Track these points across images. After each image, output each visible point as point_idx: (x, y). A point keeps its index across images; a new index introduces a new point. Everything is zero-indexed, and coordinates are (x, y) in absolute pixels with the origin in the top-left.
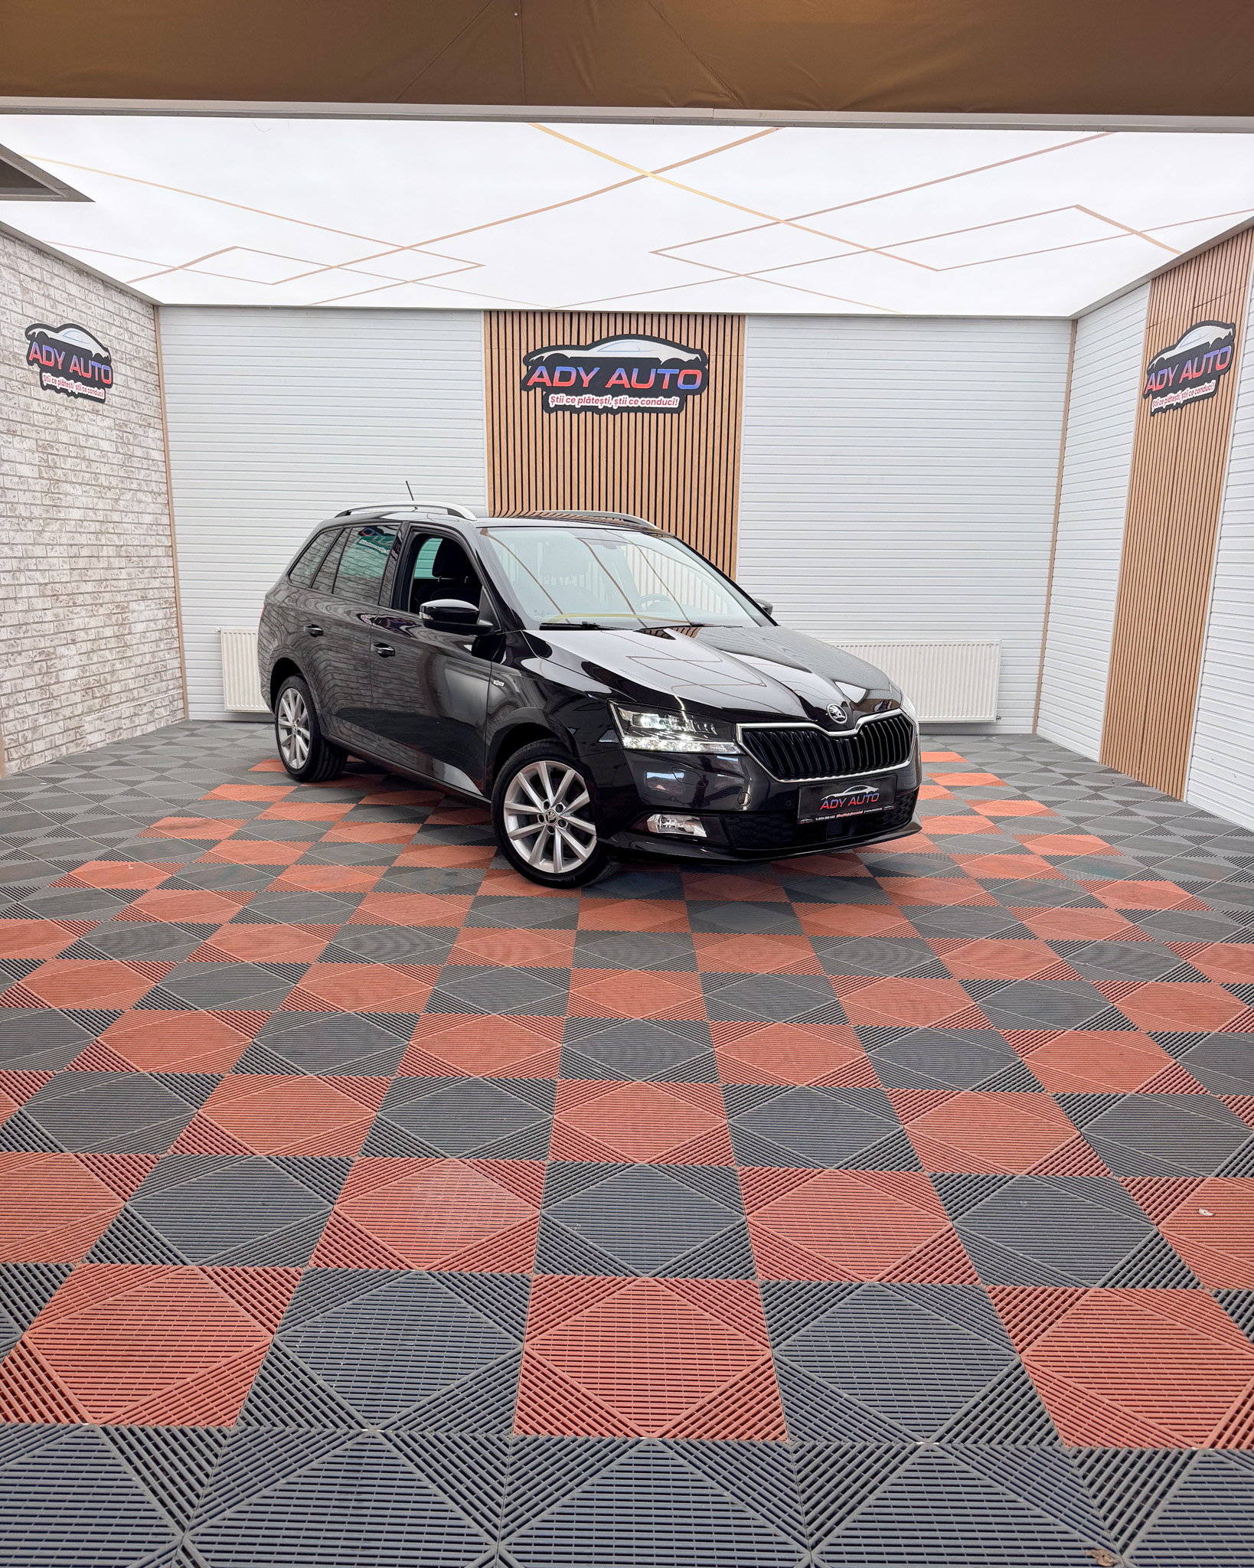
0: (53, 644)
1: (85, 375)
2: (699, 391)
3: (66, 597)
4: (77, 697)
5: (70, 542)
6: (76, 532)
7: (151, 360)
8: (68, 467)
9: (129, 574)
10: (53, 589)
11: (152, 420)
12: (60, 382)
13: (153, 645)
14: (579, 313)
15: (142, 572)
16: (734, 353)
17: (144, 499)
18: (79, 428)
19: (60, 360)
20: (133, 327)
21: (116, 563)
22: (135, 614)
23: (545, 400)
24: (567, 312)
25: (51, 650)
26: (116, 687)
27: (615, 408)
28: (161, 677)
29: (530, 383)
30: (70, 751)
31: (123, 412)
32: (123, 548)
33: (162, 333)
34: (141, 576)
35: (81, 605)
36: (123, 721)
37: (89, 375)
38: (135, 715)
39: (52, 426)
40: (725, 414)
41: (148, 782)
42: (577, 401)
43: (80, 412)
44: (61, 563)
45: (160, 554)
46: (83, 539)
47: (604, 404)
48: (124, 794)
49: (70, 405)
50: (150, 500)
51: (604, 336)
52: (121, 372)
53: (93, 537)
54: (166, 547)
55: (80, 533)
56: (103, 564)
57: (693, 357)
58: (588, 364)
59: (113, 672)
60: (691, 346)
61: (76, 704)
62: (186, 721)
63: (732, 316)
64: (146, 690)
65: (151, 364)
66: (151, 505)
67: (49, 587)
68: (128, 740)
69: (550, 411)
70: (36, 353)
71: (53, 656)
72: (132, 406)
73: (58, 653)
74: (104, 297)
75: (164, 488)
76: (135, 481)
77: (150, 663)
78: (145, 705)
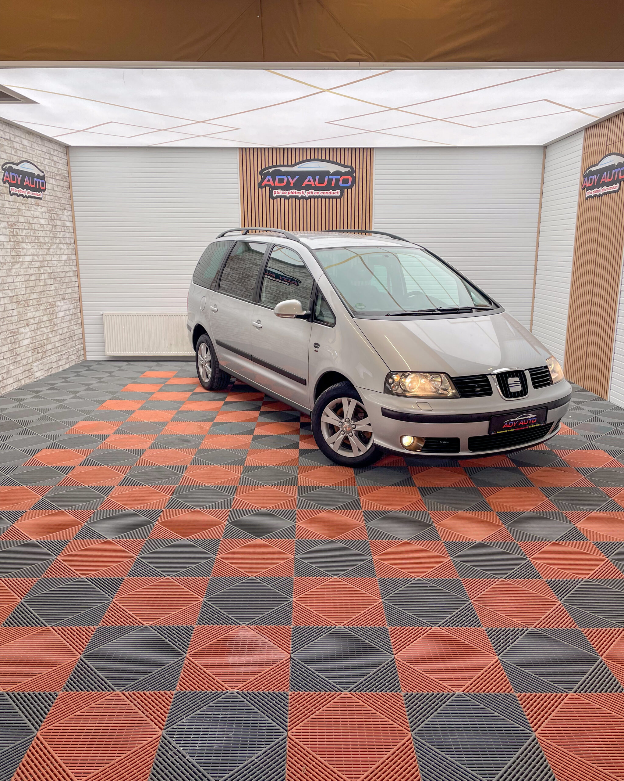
0: (17, 327)
1: (32, 186)
2: (350, 187)
3: (23, 302)
4: (30, 354)
5: (25, 273)
6: (28, 268)
7: (65, 175)
8: (24, 234)
9: (55, 287)
10: (17, 299)
11: (66, 206)
12: (19, 191)
13: (68, 323)
14: (288, 149)
15: (62, 285)
16: (368, 168)
17: (62, 247)
18: (29, 214)
19: (19, 179)
20: (55, 158)
21: (49, 281)
22: (59, 308)
23: (271, 193)
24: (282, 148)
25: (16, 330)
26: (49, 347)
27: (307, 196)
28: (72, 339)
29: (263, 185)
30: (26, 382)
31: (51, 203)
32: (52, 274)
33: (71, 160)
34: (62, 287)
35: (31, 306)
36: (53, 364)
37: (34, 186)
38: (59, 360)
39: (16, 214)
40: (364, 199)
41: (68, 399)
42: (287, 193)
43: (30, 206)
44: (21, 285)
45: (71, 275)
46: (32, 271)
47: (301, 194)
48: (57, 407)
49: (24, 202)
50: (66, 248)
51: (301, 160)
52: (50, 183)
53: (37, 269)
54: (74, 271)
55: (30, 268)
56: (42, 283)
57: (347, 170)
58: (293, 174)
59: (48, 339)
60: (346, 164)
61: (29, 357)
62: (85, 361)
63: (367, 149)
64: (65, 347)
65: (65, 177)
66: (66, 251)
67: (15, 297)
68: (56, 373)
69: (273, 198)
70: (7, 177)
71: (17, 333)
72: (56, 199)
73: (19, 331)
74: (41, 145)
75: (73, 241)
76: (58, 239)
77: (67, 332)
78: (64, 354)
